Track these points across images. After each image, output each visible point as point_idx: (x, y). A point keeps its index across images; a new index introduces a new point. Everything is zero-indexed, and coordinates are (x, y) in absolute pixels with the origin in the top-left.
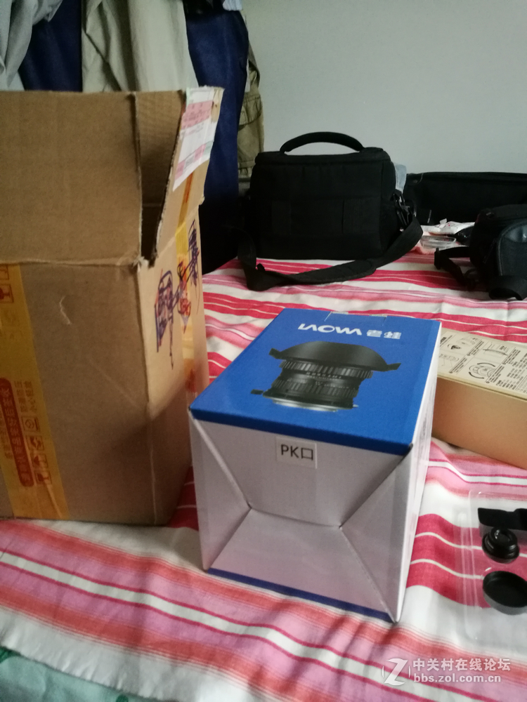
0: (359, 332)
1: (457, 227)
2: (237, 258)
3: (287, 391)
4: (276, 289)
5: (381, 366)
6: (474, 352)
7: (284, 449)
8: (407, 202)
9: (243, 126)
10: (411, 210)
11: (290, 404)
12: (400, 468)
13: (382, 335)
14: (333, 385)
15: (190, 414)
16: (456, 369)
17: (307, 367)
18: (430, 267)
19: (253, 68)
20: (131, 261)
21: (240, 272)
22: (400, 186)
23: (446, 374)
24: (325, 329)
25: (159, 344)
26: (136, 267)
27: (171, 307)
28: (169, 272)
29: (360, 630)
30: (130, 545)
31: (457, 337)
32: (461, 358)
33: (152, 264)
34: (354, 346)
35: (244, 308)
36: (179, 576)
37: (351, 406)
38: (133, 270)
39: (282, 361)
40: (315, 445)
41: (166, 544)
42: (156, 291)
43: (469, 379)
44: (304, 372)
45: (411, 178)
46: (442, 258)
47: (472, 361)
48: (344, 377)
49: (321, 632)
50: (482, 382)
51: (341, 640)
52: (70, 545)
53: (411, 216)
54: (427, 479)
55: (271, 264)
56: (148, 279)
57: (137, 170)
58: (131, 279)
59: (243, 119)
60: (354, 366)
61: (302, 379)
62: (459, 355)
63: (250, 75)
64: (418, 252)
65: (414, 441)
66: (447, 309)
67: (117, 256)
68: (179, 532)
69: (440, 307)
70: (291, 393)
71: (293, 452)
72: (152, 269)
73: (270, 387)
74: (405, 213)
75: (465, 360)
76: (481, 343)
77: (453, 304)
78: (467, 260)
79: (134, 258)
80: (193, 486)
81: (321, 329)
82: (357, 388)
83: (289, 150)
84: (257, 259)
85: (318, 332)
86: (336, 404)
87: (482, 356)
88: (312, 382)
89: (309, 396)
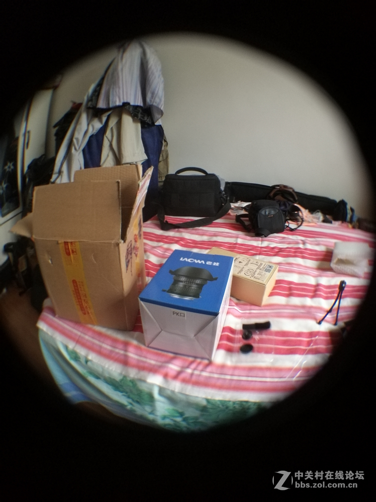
0: (203, 262)
1: (245, 204)
2: (157, 215)
3: (175, 290)
4: (172, 230)
5: (211, 279)
6: (247, 264)
7: (174, 313)
8: (226, 193)
9: (161, 161)
10: (227, 197)
11: (176, 296)
12: (214, 320)
13: (212, 264)
14: (193, 288)
15: (139, 299)
16: (240, 272)
17: (183, 279)
18: (234, 221)
19: (165, 141)
20: (117, 241)
21: (158, 222)
22: (222, 188)
23: (236, 274)
24: (191, 260)
25: (127, 270)
26: (119, 244)
27: (131, 254)
28: (131, 241)
29: (199, 364)
30: (120, 337)
31: (242, 257)
32: (242, 267)
33: (125, 242)
34: (201, 269)
35: (160, 239)
36: (137, 348)
37: (199, 297)
38: (118, 245)
39: (174, 276)
40: (185, 312)
41: (132, 337)
42: (126, 250)
43: (245, 276)
44: (182, 282)
45: (227, 183)
46: (238, 218)
47: (246, 268)
48: (197, 284)
49: (187, 364)
50: (248, 277)
51: (193, 366)
52: (100, 334)
53: (227, 200)
54: (227, 313)
55: (171, 219)
56: (123, 247)
57: (119, 208)
58: (117, 248)
59: (161, 159)
60: (201, 279)
61: (181, 285)
62: (241, 265)
63: (164, 143)
64: (229, 214)
65: (220, 311)
66: (240, 241)
67: (113, 239)
68: (137, 334)
69: (237, 240)
70: (177, 291)
71: (177, 314)
72: (125, 244)
73: (169, 288)
74: (224, 199)
75: (243, 268)
76: (250, 260)
77: (242, 239)
78: (248, 219)
79: (118, 240)
80: (140, 317)
81: (189, 260)
82: (201, 289)
83: (179, 173)
84: (165, 216)
85: (188, 262)
86: (194, 296)
87: (250, 266)
88: (185, 286)
89: (183, 293)
